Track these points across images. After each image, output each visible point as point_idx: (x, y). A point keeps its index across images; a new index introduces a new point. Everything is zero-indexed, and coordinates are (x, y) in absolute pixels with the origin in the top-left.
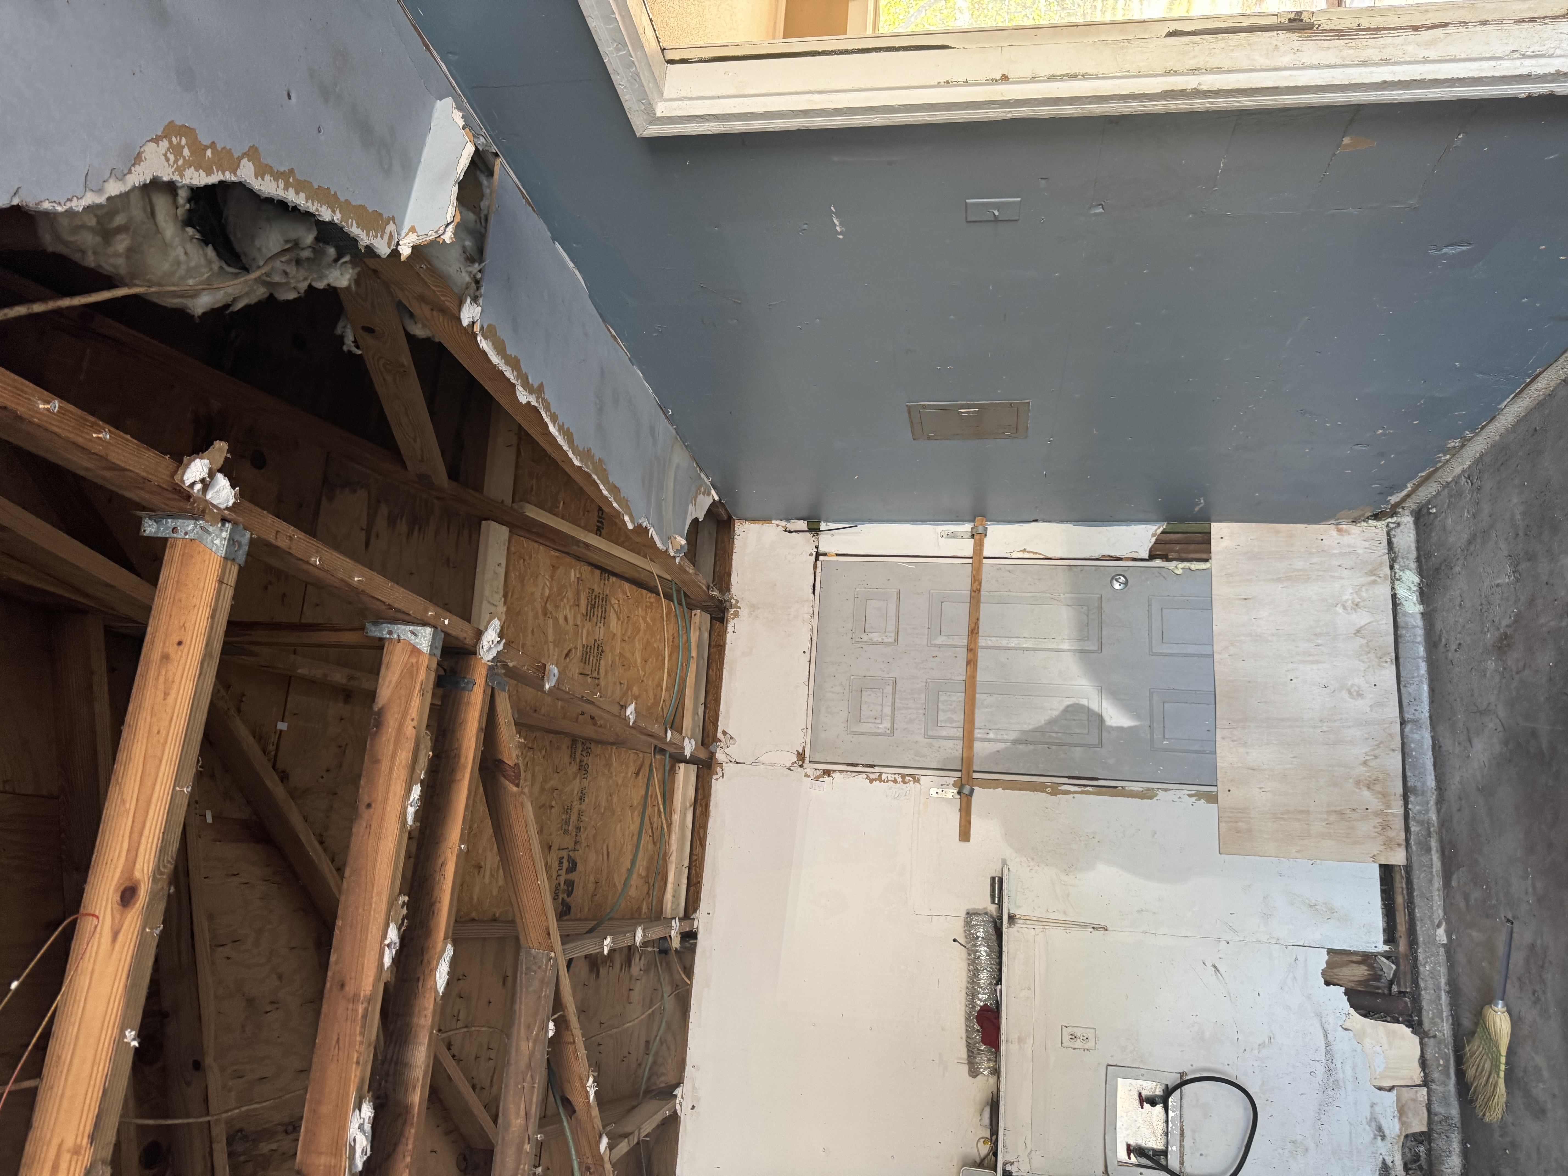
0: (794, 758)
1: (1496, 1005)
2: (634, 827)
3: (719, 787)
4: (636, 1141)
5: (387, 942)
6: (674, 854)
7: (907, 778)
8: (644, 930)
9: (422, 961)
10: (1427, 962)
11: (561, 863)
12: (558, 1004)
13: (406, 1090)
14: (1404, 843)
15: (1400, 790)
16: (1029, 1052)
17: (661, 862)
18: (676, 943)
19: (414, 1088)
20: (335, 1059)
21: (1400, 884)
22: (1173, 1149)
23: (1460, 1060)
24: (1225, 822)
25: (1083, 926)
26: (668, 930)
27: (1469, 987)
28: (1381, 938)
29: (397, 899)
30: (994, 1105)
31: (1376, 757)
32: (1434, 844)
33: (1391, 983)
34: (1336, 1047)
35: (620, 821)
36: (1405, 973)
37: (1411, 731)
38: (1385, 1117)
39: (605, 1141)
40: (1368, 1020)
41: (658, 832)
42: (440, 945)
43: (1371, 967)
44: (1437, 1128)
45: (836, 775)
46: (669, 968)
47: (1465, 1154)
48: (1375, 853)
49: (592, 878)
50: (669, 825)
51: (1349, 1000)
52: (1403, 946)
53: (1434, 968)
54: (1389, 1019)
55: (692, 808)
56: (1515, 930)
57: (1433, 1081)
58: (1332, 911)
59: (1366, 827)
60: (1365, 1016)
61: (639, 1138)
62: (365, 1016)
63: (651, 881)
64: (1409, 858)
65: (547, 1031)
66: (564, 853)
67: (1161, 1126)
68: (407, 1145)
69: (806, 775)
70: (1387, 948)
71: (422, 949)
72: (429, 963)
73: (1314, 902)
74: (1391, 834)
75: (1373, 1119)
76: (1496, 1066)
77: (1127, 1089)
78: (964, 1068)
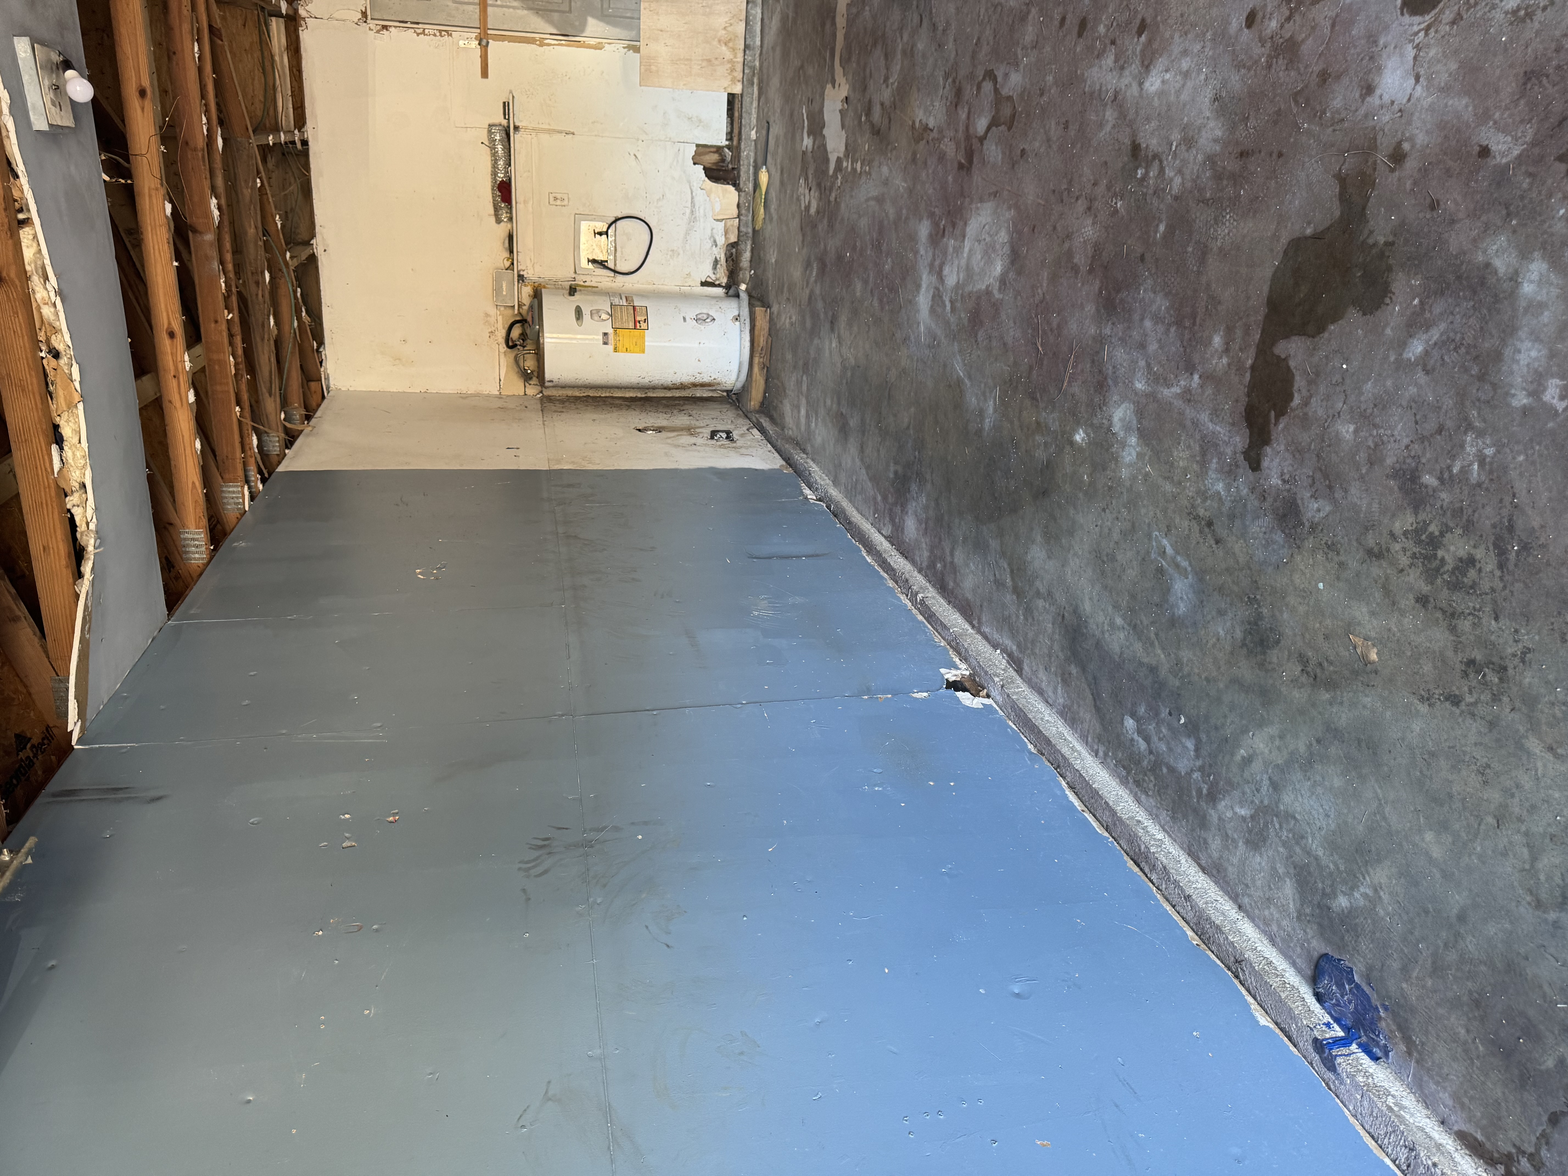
0: (360, 16)
1: (763, 169)
3: (306, 37)
6: (281, 87)
7: (443, 33)
8: (284, 135)
10: (745, 150)
14: (741, 80)
15: (742, 47)
16: (531, 209)
17: (272, 90)
18: (299, 145)
21: (737, 105)
22: (611, 257)
24: (644, 65)
25: (560, 132)
26: (293, 137)
28: (725, 137)
30: (510, 237)
31: (731, 25)
32: (756, 80)
33: (728, 162)
34: (696, 199)
36: (735, 157)
37: (751, 8)
38: (718, 235)
39: (288, 255)
40: (714, 184)
42: (215, 127)
43: (720, 155)
44: (742, 238)
45: (391, 29)
47: (753, 252)
48: (727, 86)
50: (273, 65)
51: (705, 173)
52: (735, 143)
53: (748, 153)
54: (724, 182)
55: (286, 52)
57: (742, 215)
58: (700, 121)
59: (723, 70)
60: (713, 182)
64: (743, 90)
65: (257, 183)
67: (605, 247)
69: (370, 29)
70: (727, 143)
73: (691, 116)
74: (735, 74)
75: (712, 236)
76: (761, 201)
77: (586, 228)
78: (493, 219)
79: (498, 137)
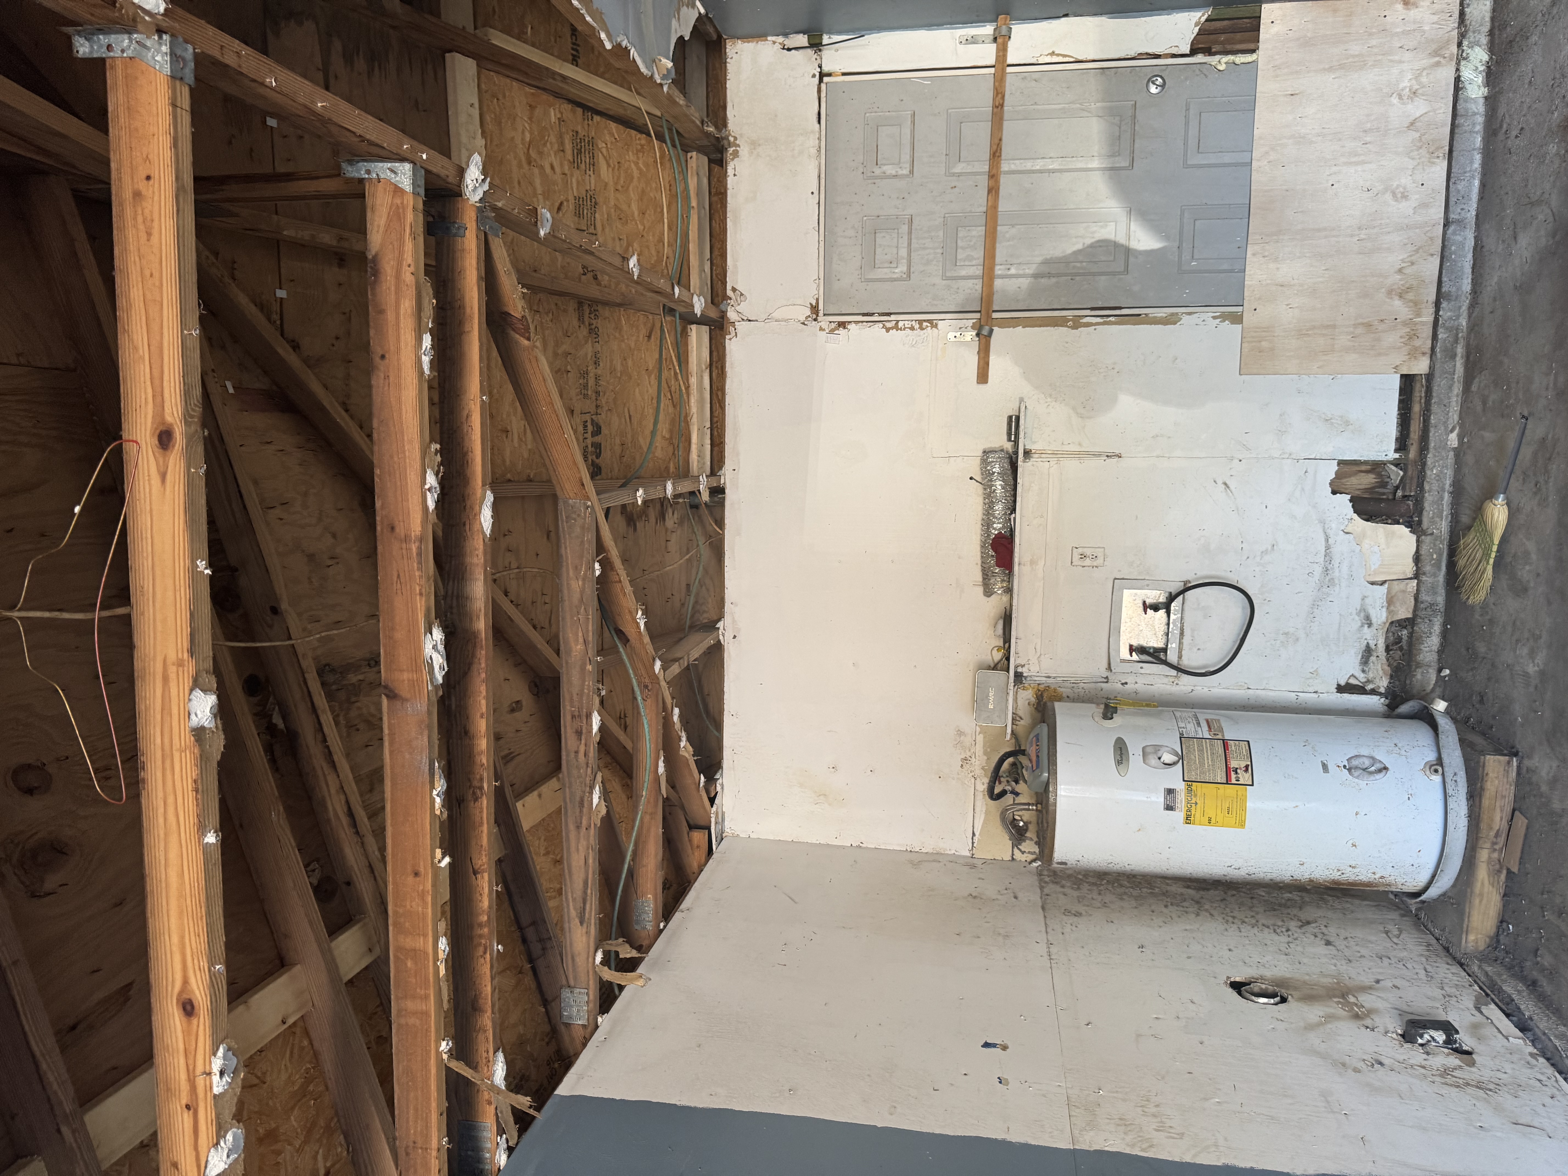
0: (808, 312)
1: (1497, 499)
2: (653, 391)
3: (734, 347)
4: (686, 667)
5: (427, 487)
6: (695, 416)
7: (925, 324)
8: (673, 484)
9: (465, 507)
10: (1434, 466)
11: (585, 426)
12: (600, 548)
13: (471, 619)
14: (1429, 352)
15: (1433, 297)
16: (1040, 572)
17: (683, 425)
18: (705, 497)
19: (478, 617)
20: (399, 592)
21: (1419, 392)
22: (1173, 646)
23: (1453, 552)
24: (1248, 342)
25: (1098, 455)
26: (696, 485)
27: (1473, 486)
28: (1393, 446)
29: (430, 447)
30: (1007, 618)
31: (1413, 264)
32: (1460, 350)
33: (1397, 488)
34: (1336, 550)
35: (638, 385)
36: (1412, 478)
37: (1454, 233)
38: (1374, 608)
39: (658, 665)
40: (1369, 523)
41: (678, 397)
42: (479, 492)
43: (1379, 475)
44: (1422, 613)
45: (851, 327)
46: (701, 521)
47: (1445, 634)
48: (1398, 363)
49: (617, 441)
50: (688, 389)
51: (1353, 506)
52: (1413, 453)
53: (1441, 472)
54: (1390, 521)
55: (708, 369)
56: (1528, 427)
57: (1424, 574)
58: (1347, 423)
59: (1392, 338)
60: (1367, 520)
61: (689, 662)
62: (419, 554)
63: (675, 442)
64: (1432, 367)
65: (594, 571)
66: (587, 417)
67: (1163, 628)
68: (480, 664)
69: (821, 329)
70: (1397, 456)
71: (463, 496)
72: (472, 508)
73: (1330, 416)
74: (1417, 343)
75: (1363, 609)
76: (1486, 555)
77: (1132, 598)
78: (980, 590)
79: (997, 469)
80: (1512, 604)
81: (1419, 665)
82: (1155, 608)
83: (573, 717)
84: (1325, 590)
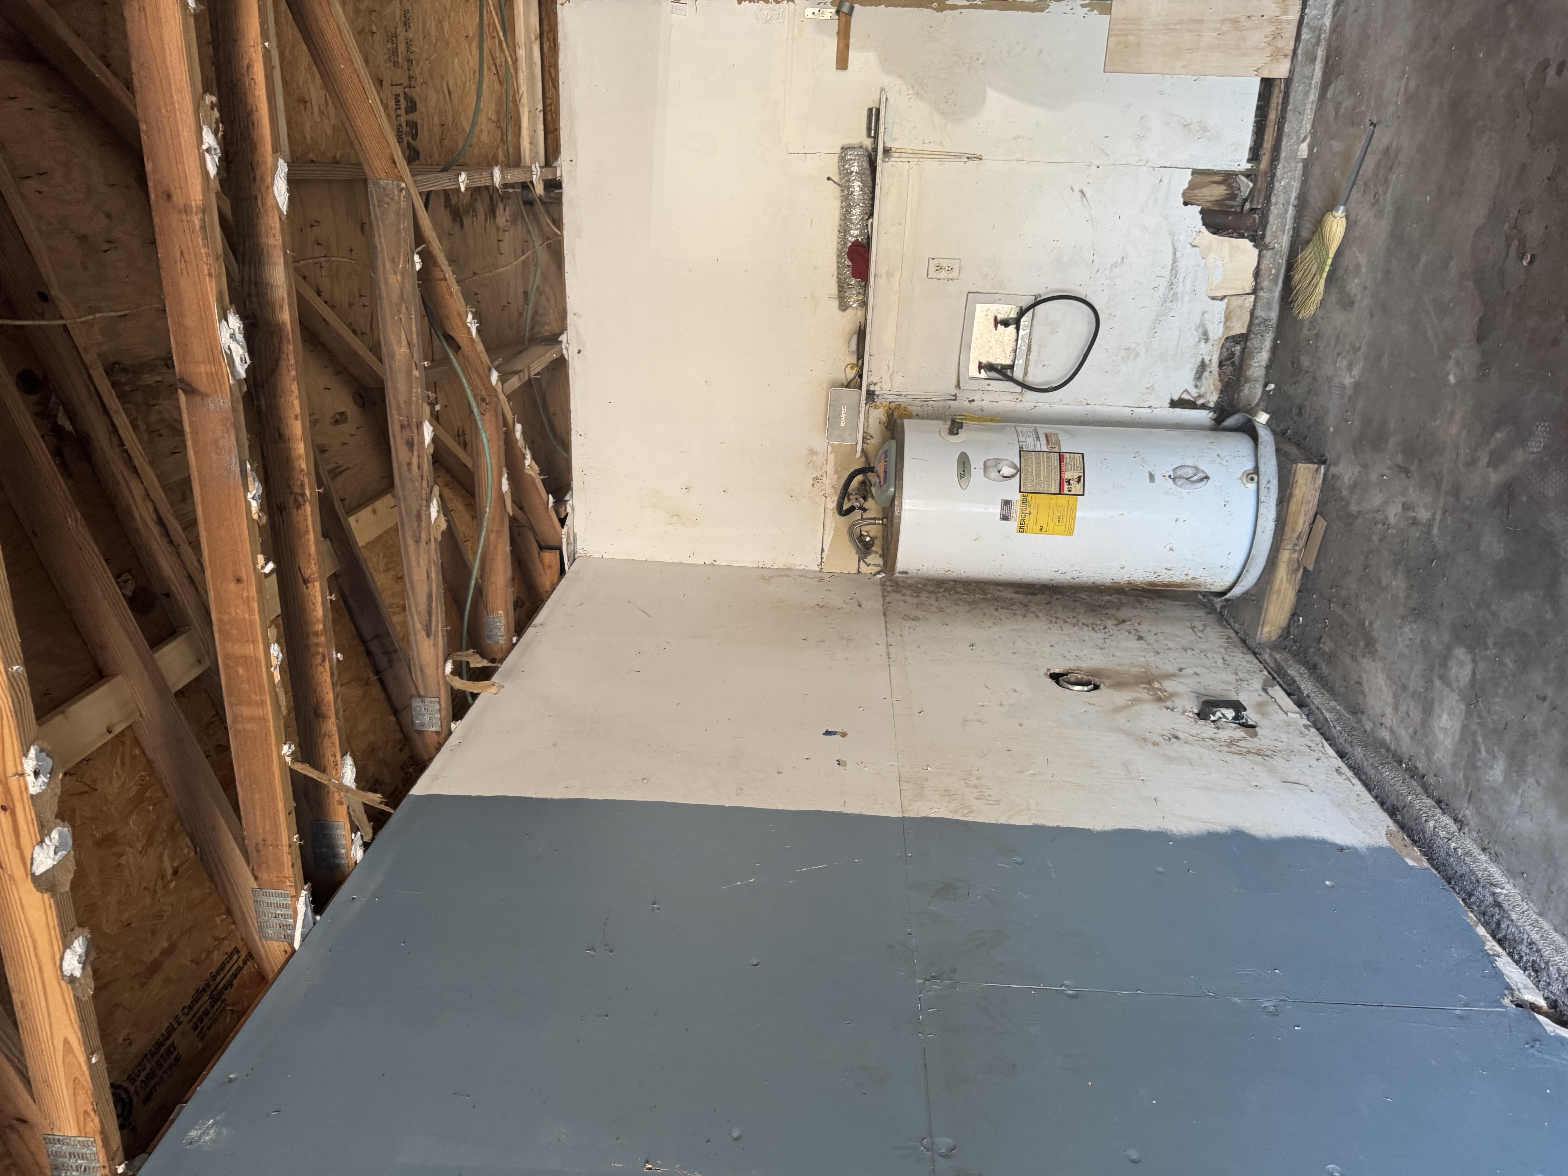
1: (1337, 211)
2: (474, 62)
3: (566, 15)
4: (527, 378)
5: (205, 147)
6: (525, 96)
8: (501, 172)
9: (254, 177)
10: (1283, 178)
11: (397, 101)
12: (419, 238)
13: (274, 310)
14: (1291, 54)
16: (896, 286)
17: (511, 105)
18: (539, 190)
19: (282, 308)
20: (185, 272)
21: (1276, 98)
22: (1020, 362)
23: (1290, 266)
24: (1115, 35)
25: (958, 156)
26: (529, 175)
27: (1316, 200)
28: (1246, 155)
29: (203, 99)
30: (861, 334)
32: (1320, 53)
33: (1245, 200)
34: (1182, 264)
35: (457, 54)
36: (1260, 191)
38: (1212, 323)
39: (495, 376)
40: (1216, 236)
41: (503, 70)
42: (270, 159)
43: (1230, 187)
44: (1255, 329)
46: (536, 219)
47: (1274, 349)
48: (1260, 65)
49: (436, 120)
50: (515, 61)
51: (1203, 219)
52: (1264, 163)
53: (1289, 183)
54: (1235, 235)
55: (538, 42)
56: (1375, 135)
57: (1262, 289)
58: (1205, 129)
59: (1257, 37)
60: (1214, 233)
61: (529, 376)
62: (203, 228)
63: (503, 125)
64: (1292, 71)
65: (413, 264)
66: (399, 90)
67: (1012, 344)
68: (289, 360)
70: (1249, 166)
71: (251, 164)
72: (263, 179)
73: (1189, 121)
74: (1280, 43)
75: (1202, 325)
76: (1321, 269)
77: (984, 313)
78: (835, 303)
79: (855, 169)
80: (1339, 318)
81: (1247, 381)
82: (1006, 323)
83: (402, 427)
84: (1168, 304)
